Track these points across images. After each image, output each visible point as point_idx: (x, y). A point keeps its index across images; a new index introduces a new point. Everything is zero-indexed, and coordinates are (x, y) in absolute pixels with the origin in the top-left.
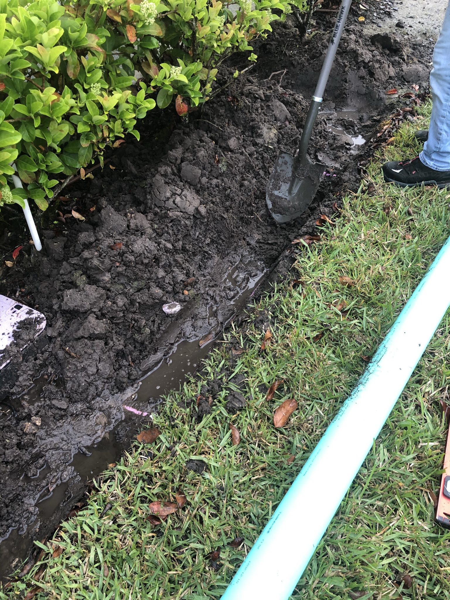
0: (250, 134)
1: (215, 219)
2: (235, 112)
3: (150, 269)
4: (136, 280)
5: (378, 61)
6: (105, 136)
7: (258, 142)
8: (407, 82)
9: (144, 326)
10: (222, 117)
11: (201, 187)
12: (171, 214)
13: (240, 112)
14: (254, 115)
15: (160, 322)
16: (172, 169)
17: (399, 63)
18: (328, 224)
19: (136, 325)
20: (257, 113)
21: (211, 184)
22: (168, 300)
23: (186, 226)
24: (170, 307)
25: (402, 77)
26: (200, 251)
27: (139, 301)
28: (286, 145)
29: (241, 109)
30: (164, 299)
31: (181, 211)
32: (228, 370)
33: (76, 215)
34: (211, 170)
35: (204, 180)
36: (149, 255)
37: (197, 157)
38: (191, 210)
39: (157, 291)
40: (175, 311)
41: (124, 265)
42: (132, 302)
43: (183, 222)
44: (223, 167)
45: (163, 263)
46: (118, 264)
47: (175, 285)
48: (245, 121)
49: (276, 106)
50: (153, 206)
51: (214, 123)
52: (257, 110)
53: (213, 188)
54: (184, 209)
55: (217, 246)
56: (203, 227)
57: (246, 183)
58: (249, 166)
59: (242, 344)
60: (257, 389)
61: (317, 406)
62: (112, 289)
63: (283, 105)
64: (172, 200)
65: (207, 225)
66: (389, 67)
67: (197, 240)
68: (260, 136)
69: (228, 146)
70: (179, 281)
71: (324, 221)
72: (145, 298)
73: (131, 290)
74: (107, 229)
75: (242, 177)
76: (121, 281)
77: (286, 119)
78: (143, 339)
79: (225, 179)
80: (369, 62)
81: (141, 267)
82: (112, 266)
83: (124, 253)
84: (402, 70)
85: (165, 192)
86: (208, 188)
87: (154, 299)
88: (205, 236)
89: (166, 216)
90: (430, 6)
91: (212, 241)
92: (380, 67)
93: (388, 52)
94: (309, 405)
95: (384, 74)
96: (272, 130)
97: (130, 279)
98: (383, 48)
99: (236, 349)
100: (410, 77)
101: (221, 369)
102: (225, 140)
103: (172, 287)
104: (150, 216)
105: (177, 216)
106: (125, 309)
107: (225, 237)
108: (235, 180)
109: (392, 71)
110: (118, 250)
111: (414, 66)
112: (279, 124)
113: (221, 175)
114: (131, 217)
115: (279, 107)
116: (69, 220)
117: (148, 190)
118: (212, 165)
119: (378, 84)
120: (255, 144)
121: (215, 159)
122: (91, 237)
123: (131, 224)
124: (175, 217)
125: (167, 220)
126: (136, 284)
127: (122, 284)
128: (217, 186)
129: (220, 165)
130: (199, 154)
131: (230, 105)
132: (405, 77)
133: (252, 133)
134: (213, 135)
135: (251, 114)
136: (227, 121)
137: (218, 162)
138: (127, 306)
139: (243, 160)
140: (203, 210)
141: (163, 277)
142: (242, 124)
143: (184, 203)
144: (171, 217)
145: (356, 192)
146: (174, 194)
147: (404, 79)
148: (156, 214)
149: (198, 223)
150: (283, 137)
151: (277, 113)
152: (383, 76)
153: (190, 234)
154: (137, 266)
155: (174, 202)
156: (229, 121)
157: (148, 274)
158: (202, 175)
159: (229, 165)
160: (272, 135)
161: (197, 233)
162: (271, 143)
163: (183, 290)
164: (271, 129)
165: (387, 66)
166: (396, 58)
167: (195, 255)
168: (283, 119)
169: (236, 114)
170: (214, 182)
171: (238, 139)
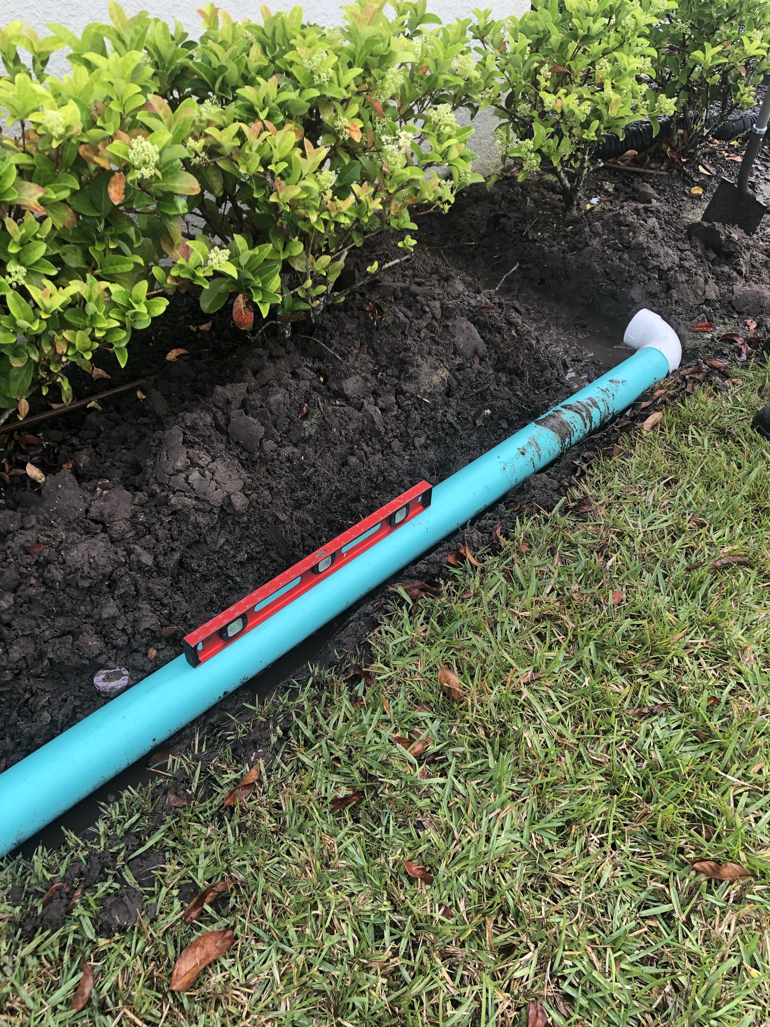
0: (397, 373)
1: (263, 520)
2: (374, 332)
4: (60, 614)
6: (59, 351)
7: (405, 388)
8: (738, 313)
9: (44, 707)
10: (350, 337)
11: (260, 457)
12: (173, 500)
13: (384, 332)
14: (409, 341)
16: (215, 418)
17: (729, 277)
18: (469, 565)
19: (31, 701)
20: (416, 338)
21: (279, 455)
22: (110, 664)
23: (196, 526)
24: (108, 678)
25: (730, 302)
26: (218, 575)
27: (51, 656)
28: (463, 399)
29: (386, 328)
30: (102, 660)
31: (197, 498)
32: (135, 837)
33: (33, 471)
35: (269, 445)
36: (93, 573)
37: (267, 403)
38: (217, 497)
39: (93, 643)
41: (44, 583)
42: (41, 655)
43: (192, 518)
44: (310, 427)
45: (122, 591)
46: (33, 581)
47: (134, 635)
48: (392, 349)
49: (461, 328)
50: (152, 480)
51: (330, 346)
52: (419, 331)
53: (281, 463)
54: (204, 494)
56: (237, 530)
57: (353, 460)
58: (371, 430)
59: (195, 785)
60: (175, 892)
61: (275, 957)
62: (14, 623)
63: (475, 330)
64: (184, 475)
65: (247, 528)
66: (706, 282)
67: (219, 552)
68: (411, 378)
69: (342, 389)
70: (141, 630)
71: (462, 558)
72: (64, 653)
73: (47, 633)
75: (352, 448)
76: (34, 613)
77: (476, 352)
78: (33, 732)
79: (309, 450)
80: (669, 269)
81: (75, 593)
82: (20, 585)
83: (48, 562)
84: (732, 292)
85: (176, 460)
86: (273, 460)
87: (81, 657)
88: (238, 548)
89: (166, 502)
91: (251, 559)
92: (687, 281)
93: (713, 256)
95: (696, 294)
96: (440, 372)
97: (48, 613)
98: (707, 247)
99: (176, 794)
100: (745, 305)
102: (339, 379)
104: (141, 496)
105: (185, 506)
107: (278, 554)
108: (332, 454)
109: (712, 291)
110: (36, 556)
111: (756, 288)
112: (458, 360)
113: (305, 440)
115: (466, 331)
116: (18, 480)
117: (154, 450)
118: (292, 421)
119: (680, 309)
120: (399, 392)
121: (302, 410)
122: (12, 521)
123: (92, 509)
124: (179, 507)
125: (166, 511)
126: (61, 622)
127: (34, 618)
128: (289, 460)
129: (306, 424)
130: (272, 400)
131: (367, 318)
132: (734, 304)
133: (401, 371)
134: (322, 366)
135: (406, 338)
136: (358, 344)
137: (306, 417)
138: (30, 661)
139: (358, 419)
140: (239, 501)
141: (114, 618)
143: (206, 484)
144: (173, 505)
146: (194, 464)
147: (733, 308)
148: (152, 495)
149: (229, 522)
150: (459, 384)
151: (460, 340)
152: (691, 297)
153: (205, 541)
154: (68, 590)
155: (187, 479)
156: (362, 344)
157: (89, 608)
159: (324, 427)
160: (436, 379)
161: (222, 541)
162: (430, 394)
163: (148, 646)
164: (436, 368)
165: (702, 280)
166: (726, 269)
167: (207, 581)
168: (469, 353)
169: (376, 335)
170: (287, 451)
171: (366, 379)
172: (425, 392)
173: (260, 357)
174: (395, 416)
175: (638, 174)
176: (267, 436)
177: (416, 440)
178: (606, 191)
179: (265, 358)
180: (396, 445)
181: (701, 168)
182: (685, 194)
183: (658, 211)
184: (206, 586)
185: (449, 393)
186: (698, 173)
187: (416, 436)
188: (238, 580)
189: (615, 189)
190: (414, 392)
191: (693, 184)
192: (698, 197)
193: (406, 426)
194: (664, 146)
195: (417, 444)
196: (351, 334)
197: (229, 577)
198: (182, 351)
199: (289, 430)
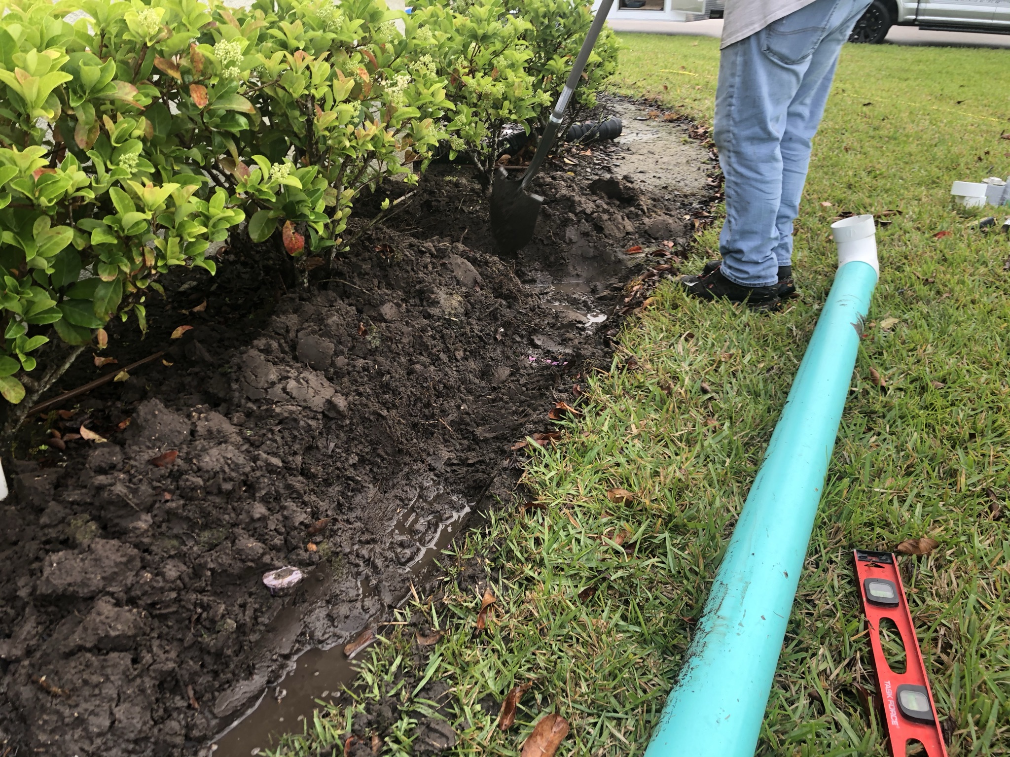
0: (418, 302)
1: (364, 420)
2: (389, 269)
3: (236, 504)
4: (206, 527)
5: (605, 211)
6: (148, 264)
7: (432, 312)
8: (654, 239)
9: (223, 616)
11: (335, 372)
12: (277, 410)
13: (396, 268)
14: (421, 275)
15: (257, 606)
16: (280, 345)
18: (571, 416)
19: (204, 615)
21: (354, 366)
22: (276, 563)
24: (278, 576)
25: (646, 232)
26: (338, 477)
27: (211, 565)
28: (479, 319)
29: (398, 264)
30: (267, 559)
31: (299, 406)
32: (410, 675)
33: (87, 434)
34: (354, 347)
35: (341, 360)
36: (234, 474)
38: (318, 403)
39: (252, 545)
40: (290, 583)
41: (182, 497)
42: (197, 573)
43: (302, 423)
44: (373, 340)
45: (263, 492)
46: (168, 496)
47: (288, 533)
48: (407, 283)
50: (243, 401)
51: (354, 284)
52: (426, 267)
53: (359, 372)
54: (305, 401)
55: (371, 470)
56: (342, 435)
57: (418, 367)
58: (420, 345)
59: (437, 625)
60: (478, 707)
61: (611, 726)
62: (154, 548)
63: (469, 264)
65: (351, 430)
66: (623, 218)
67: (331, 457)
68: (436, 303)
69: (381, 315)
70: (297, 524)
71: (563, 411)
72: (225, 560)
73: (195, 548)
74: (150, 440)
75: (410, 360)
76: (175, 531)
77: (476, 282)
78: (220, 644)
79: (380, 359)
80: (593, 213)
81: (218, 500)
82: (155, 502)
83: (181, 473)
84: (643, 225)
85: (267, 374)
86: (349, 373)
87: (243, 561)
88: (348, 451)
89: (270, 414)
90: (665, 159)
91: (362, 460)
92: (609, 219)
93: (617, 202)
94: (595, 724)
95: (618, 229)
96: (455, 296)
97: (193, 525)
98: (609, 198)
99: (424, 635)
100: (657, 232)
101: (397, 676)
102: (375, 307)
103: (282, 537)
104: (237, 417)
105: (291, 412)
106: (181, 585)
107: (386, 453)
108: (398, 363)
109: (629, 226)
110: (170, 466)
111: (660, 218)
112: (464, 289)
113: (372, 353)
114: (199, 419)
116: (72, 445)
117: (234, 376)
118: (354, 338)
119: (611, 242)
120: (428, 316)
121: (359, 328)
122: (114, 455)
123: (199, 428)
124: (286, 414)
125: (273, 421)
126: (206, 535)
127: (176, 537)
128: (365, 369)
129: (369, 338)
131: (379, 258)
132: (649, 233)
133: (421, 300)
134: (352, 301)
135: (416, 272)
136: (376, 282)
137: (365, 333)
138: (187, 580)
139: (408, 333)
140: (341, 402)
141: (263, 519)
142: (402, 288)
143: (304, 391)
144: (278, 414)
145: (608, 370)
147: (650, 236)
148: (249, 414)
149: (333, 427)
150: (473, 307)
151: (459, 274)
152: (616, 231)
153: (317, 447)
154: (210, 498)
155: (284, 390)
157: (233, 515)
158: (337, 354)
159: (384, 339)
160: (455, 303)
161: (332, 445)
162: (454, 314)
163: (305, 543)
164: (451, 295)
165: (620, 217)
166: (632, 209)
167: (330, 485)
168: (470, 283)
169: (391, 273)
170: (360, 362)
171: (398, 306)
172: (450, 313)
177: (457, 353)
179: (298, 299)
181: (566, 160)
187: (455, 349)
190: (440, 314)
191: (565, 171)
193: (444, 343)
194: (531, 148)
195: (458, 357)
196: (368, 274)
197: (349, 478)
198: (187, 328)
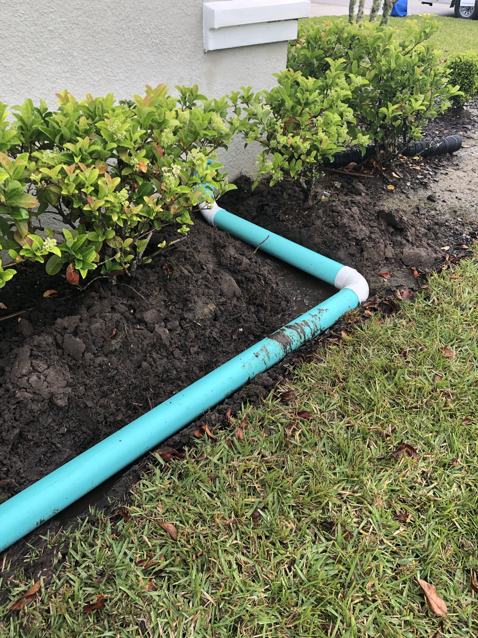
0: (181, 306)
1: (78, 406)
2: (168, 281)
5: (373, 240)
7: (186, 316)
8: (406, 266)
10: (152, 285)
11: (82, 364)
12: (18, 395)
13: (175, 281)
16: (55, 339)
17: (401, 244)
20: (195, 285)
23: (31, 411)
25: (401, 259)
31: (34, 393)
35: (89, 355)
37: (90, 329)
43: (29, 406)
44: (115, 344)
49: (225, 280)
51: (139, 290)
53: (95, 367)
54: (39, 390)
55: (74, 438)
57: (145, 364)
58: (160, 344)
63: (234, 281)
64: (26, 378)
66: (386, 246)
68: (192, 310)
69: (143, 318)
71: (203, 431)
77: (235, 295)
79: (114, 359)
80: (363, 239)
84: (402, 253)
85: (23, 368)
86: (90, 366)
88: (60, 425)
89: (14, 396)
91: (69, 431)
92: (373, 247)
93: (391, 230)
95: (379, 255)
96: (209, 306)
98: (388, 225)
100: (410, 261)
102: (142, 311)
105: (25, 398)
107: (89, 428)
108: (131, 361)
109: (390, 252)
111: (417, 250)
112: (223, 299)
113: (113, 353)
115: (228, 282)
121: (112, 333)
124: (21, 399)
125: (13, 401)
128: (100, 365)
129: (113, 342)
130: (93, 327)
131: (164, 273)
132: (403, 260)
133: (183, 306)
134: (133, 303)
136: (158, 289)
137: (114, 337)
142: (175, 294)
143: (40, 384)
146: (35, 370)
147: (403, 263)
151: (225, 287)
152: (376, 256)
156: (160, 289)
161: (50, 420)
162: (201, 320)
164: (207, 304)
165: (383, 246)
166: (399, 238)
167: (38, 447)
168: (230, 295)
169: (169, 283)
170: (99, 360)
171: (159, 311)
172: (199, 319)
173: (93, 298)
174: (179, 334)
175: (356, 177)
176: (87, 350)
177: (192, 349)
178: (336, 187)
179: (96, 298)
180: (177, 353)
181: (394, 174)
182: (384, 189)
183: (359, 203)
184: (38, 450)
185: (215, 318)
186: (392, 177)
187: (191, 346)
188: (59, 445)
189: (342, 186)
190: (191, 318)
191: (388, 183)
192: (391, 191)
193: (185, 340)
194: (372, 160)
195: (192, 352)
196: (153, 283)
197: (53, 444)
198: (53, 291)
199: (103, 346)
